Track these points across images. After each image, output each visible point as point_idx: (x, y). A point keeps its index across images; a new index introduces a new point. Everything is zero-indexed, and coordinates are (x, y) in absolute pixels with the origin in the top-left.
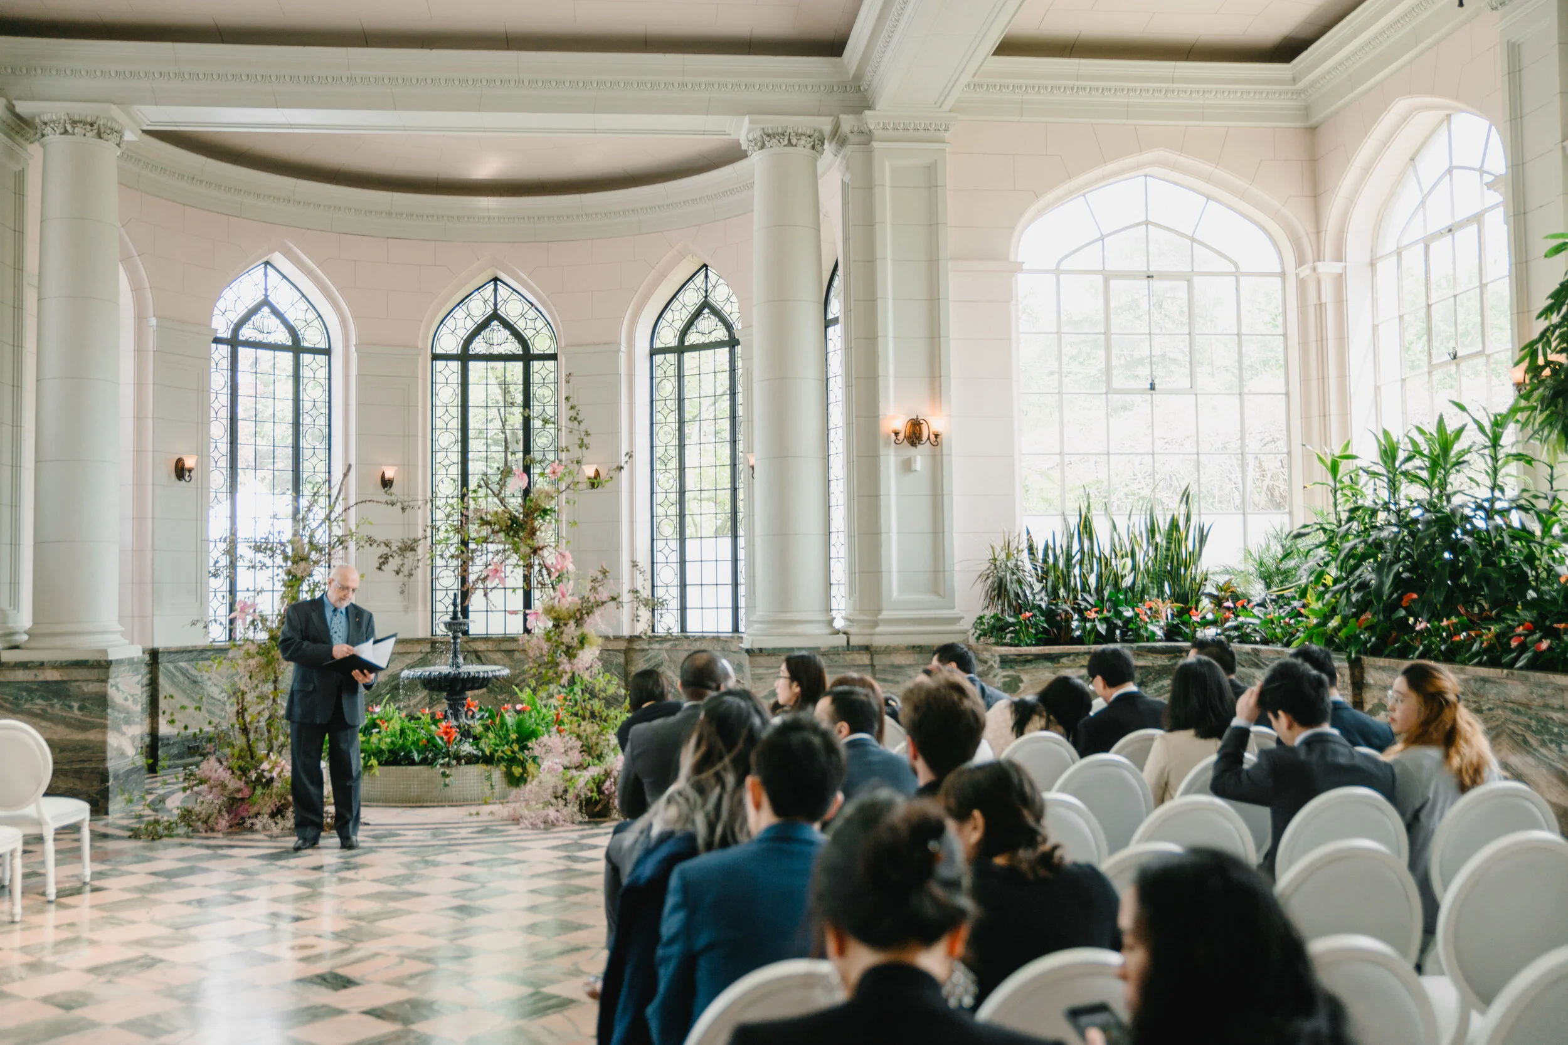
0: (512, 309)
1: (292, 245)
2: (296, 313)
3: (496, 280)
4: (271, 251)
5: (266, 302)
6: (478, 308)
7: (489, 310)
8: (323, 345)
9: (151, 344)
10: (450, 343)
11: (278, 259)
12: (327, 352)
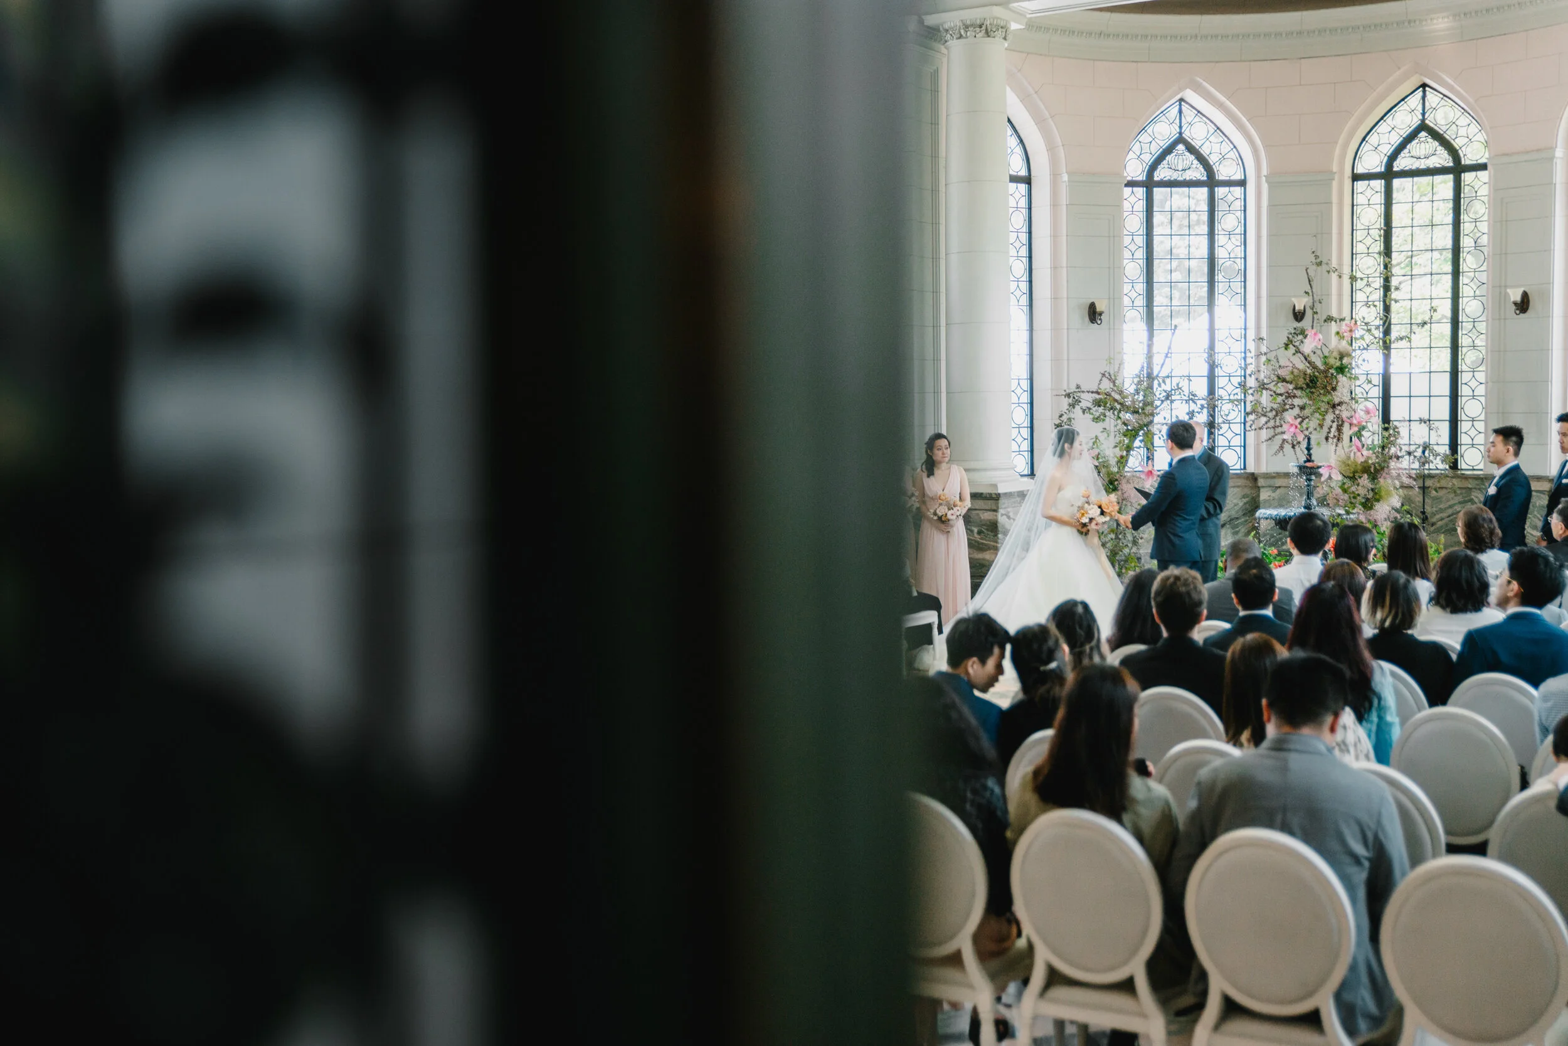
0: (1442, 116)
1: (1201, 81)
2: (1212, 149)
3: (1424, 86)
4: (1181, 90)
5: (1180, 140)
6: (1405, 119)
7: (1416, 121)
8: (1238, 176)
9: (1064, 200)
10: (1372, 162)
11: (1190, 95)
12: (1242, 183)
